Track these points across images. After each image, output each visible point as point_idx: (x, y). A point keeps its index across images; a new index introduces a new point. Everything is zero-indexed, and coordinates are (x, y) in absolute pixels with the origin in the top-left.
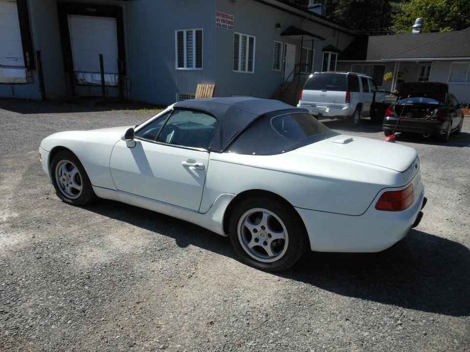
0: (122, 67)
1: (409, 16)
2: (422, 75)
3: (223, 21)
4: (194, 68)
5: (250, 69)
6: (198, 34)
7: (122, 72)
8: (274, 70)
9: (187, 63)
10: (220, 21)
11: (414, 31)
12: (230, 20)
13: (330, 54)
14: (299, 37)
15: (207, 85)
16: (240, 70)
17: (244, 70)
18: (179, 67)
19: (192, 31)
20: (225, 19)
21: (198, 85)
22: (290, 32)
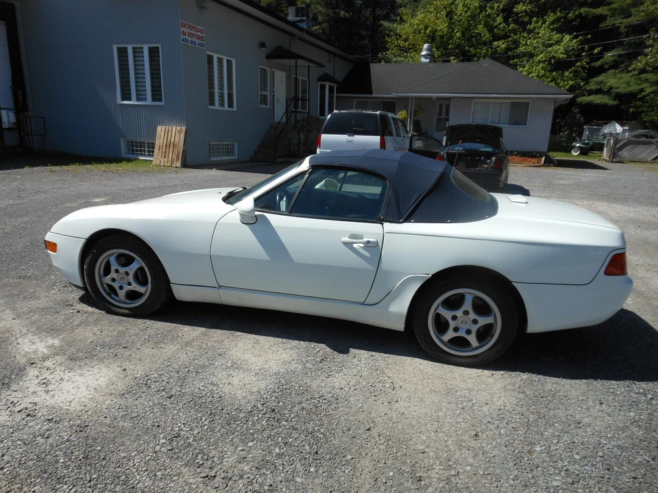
0: (21, 98)
1: (406, 40)
2: (440, 114)
3: (191, 35)
4: (149, 102)
5: (230, 105)
6: (154, 52)
7: (20, 107)
8: (260, 106)
9: (137, 95)
10: (187, 35)
11: (423, 60)
12: (199, 34)
13: (327, 85)
14: (292, 62)
15: (174, 128)
16: (217, 106)
17: (222, 105)
18: (123, 99)
19: (142, 48)
20: (193, 32)
21: (159, 128)
22: (278, 54)
